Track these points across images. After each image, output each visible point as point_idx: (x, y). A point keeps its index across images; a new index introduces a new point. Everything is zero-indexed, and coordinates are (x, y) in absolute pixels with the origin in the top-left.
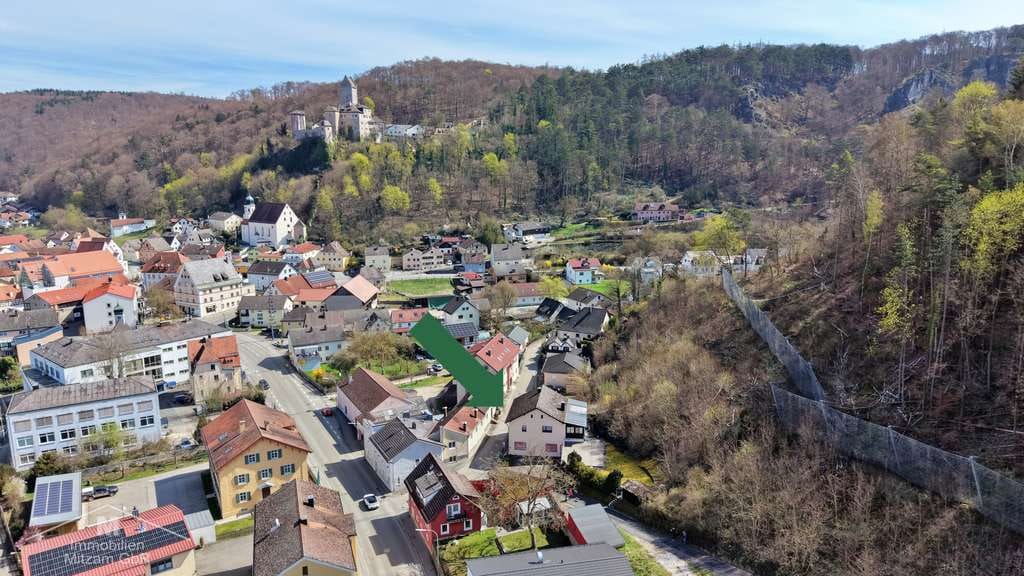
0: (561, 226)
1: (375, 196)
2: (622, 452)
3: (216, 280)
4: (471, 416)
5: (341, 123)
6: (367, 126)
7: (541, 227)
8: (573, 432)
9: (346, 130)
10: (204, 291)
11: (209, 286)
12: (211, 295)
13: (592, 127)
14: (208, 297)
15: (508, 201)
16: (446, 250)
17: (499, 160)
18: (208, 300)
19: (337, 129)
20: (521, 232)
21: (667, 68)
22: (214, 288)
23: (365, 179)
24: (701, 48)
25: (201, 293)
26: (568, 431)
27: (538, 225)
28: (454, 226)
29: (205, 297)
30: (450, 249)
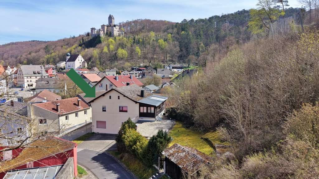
0: (188, 67)
1: (114, 52)
2: (188, 128)
3: (34, 73)
4: (75, 104)
5: (107, 30)
6: (117, 32)
7: (180, 66)
8: (145, 111)
9: (109, 33)
10: (27, 77)
11: (30, 75)
12: (31, 79)
13: (202, 32)
14: (29, 80)
15: (168, 58)
16: (140, 72)
17: (164, 41)
18: (29, 81)
19: (105, 32)
20: (171, 68)
21: (231, 17)
22: (32, 76)
23: (112, 47)
24: (244, 10)
25: (25, 78)
26: (142, 111)
27: (179, 65)
28: (145, 64)
29: (28, 80)
30: (142, 72)
